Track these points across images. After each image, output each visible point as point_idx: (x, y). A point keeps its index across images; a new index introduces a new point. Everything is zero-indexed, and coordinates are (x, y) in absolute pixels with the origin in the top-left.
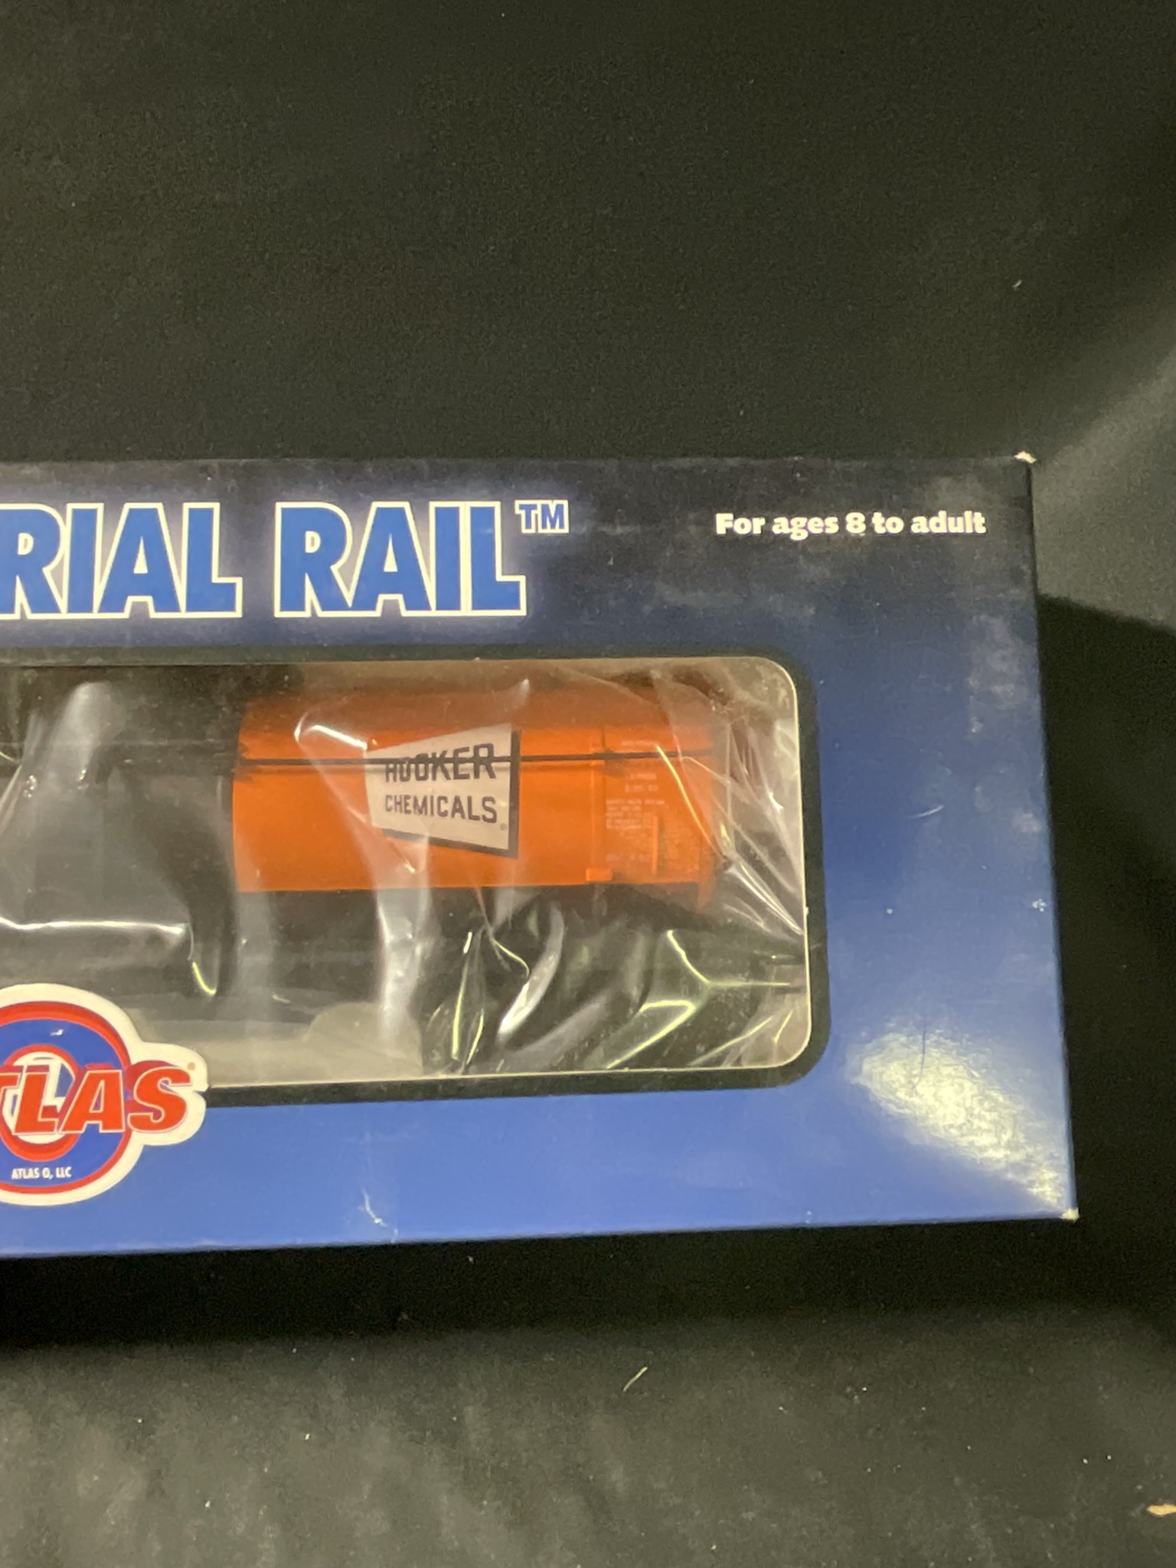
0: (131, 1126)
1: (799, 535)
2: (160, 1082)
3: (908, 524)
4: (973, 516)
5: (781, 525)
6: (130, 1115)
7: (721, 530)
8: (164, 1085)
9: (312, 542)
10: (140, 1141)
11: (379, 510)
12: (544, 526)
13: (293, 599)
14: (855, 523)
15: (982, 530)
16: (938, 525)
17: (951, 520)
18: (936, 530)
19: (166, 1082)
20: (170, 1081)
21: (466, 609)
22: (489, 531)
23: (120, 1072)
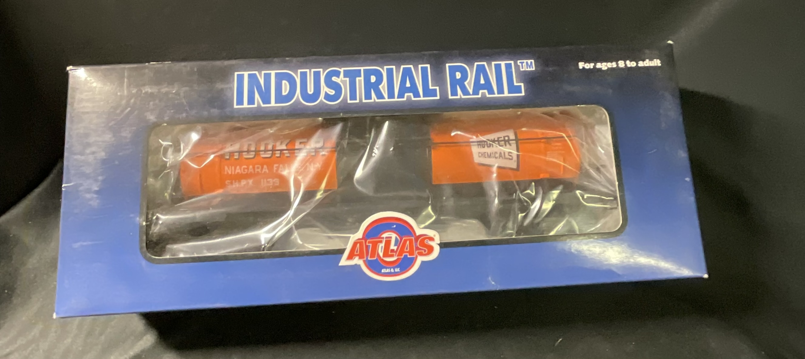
0: (417, 255)
1: (604, 68)
2: (426, 241)
3: (637, 64)
4: (657, 61)
5: (599, 65)
6: (417, 251)
7: (581, 67)
8: (427, 242)
9: (458, 75)
10: (420, 259)
11: (477, 65)
12: (527, 68)
13: (454, 93)
14: (621, 64)
15: (660, 65)
16: (646, 64)
17: (650, 62)
18: (646, 65)
19: (427, 241)
20: (428, 240)
21: (506, 94)
22: (511, 70)
23: (413, 238)
